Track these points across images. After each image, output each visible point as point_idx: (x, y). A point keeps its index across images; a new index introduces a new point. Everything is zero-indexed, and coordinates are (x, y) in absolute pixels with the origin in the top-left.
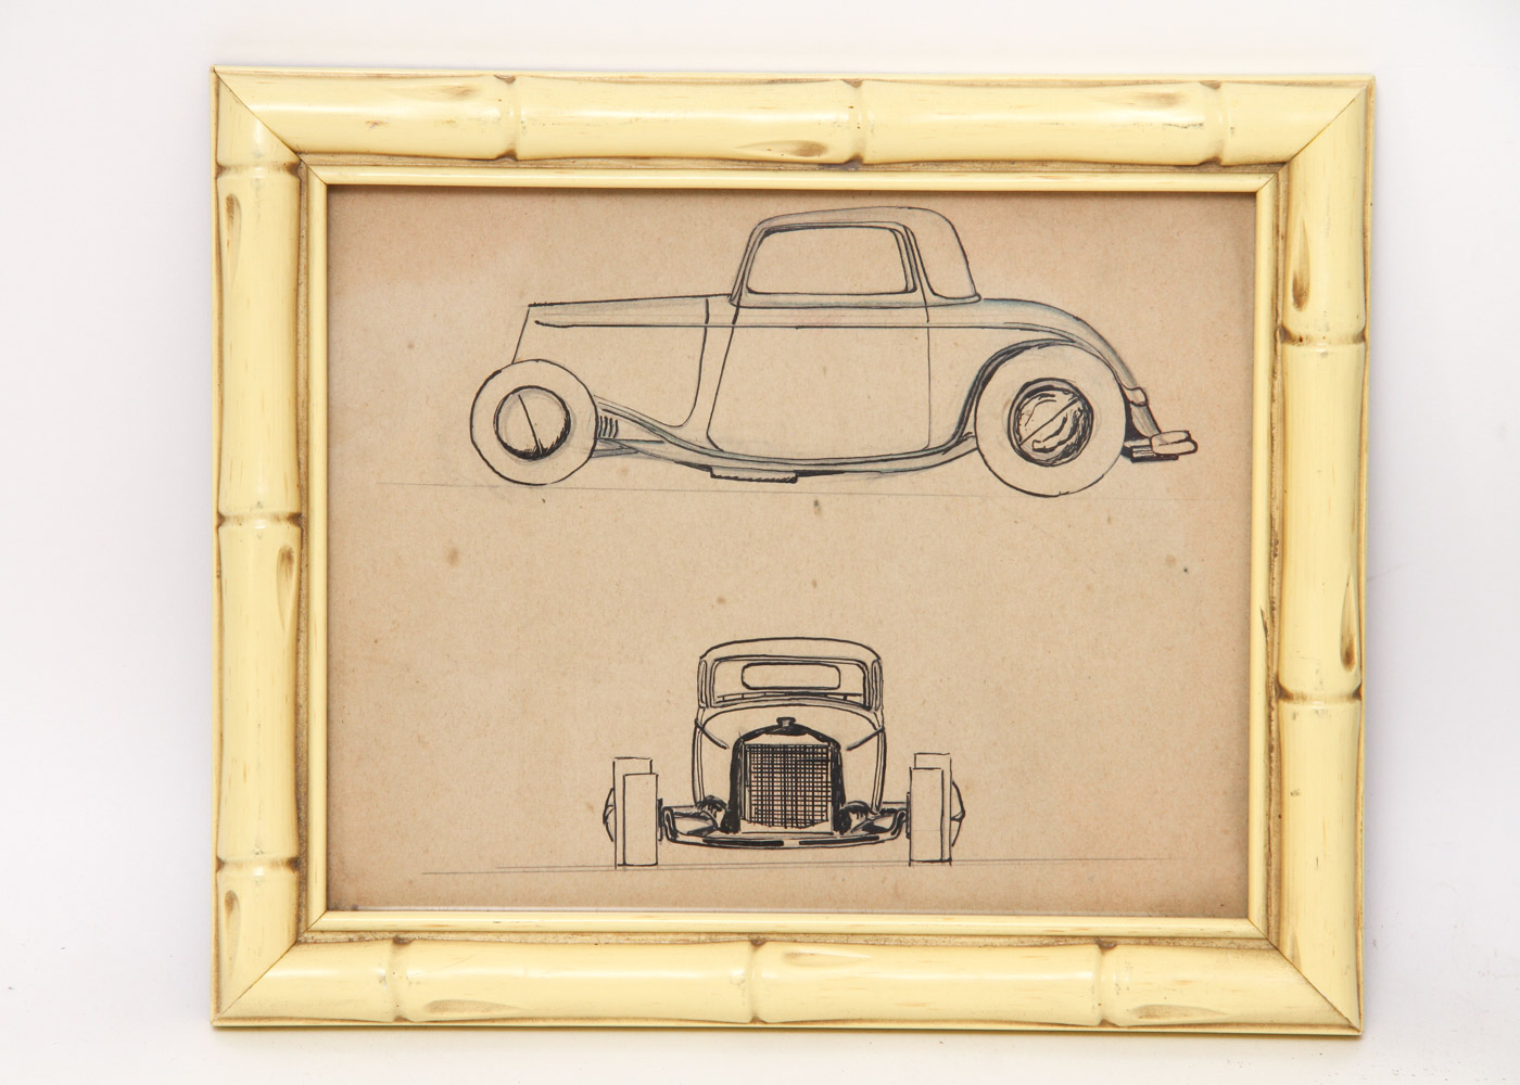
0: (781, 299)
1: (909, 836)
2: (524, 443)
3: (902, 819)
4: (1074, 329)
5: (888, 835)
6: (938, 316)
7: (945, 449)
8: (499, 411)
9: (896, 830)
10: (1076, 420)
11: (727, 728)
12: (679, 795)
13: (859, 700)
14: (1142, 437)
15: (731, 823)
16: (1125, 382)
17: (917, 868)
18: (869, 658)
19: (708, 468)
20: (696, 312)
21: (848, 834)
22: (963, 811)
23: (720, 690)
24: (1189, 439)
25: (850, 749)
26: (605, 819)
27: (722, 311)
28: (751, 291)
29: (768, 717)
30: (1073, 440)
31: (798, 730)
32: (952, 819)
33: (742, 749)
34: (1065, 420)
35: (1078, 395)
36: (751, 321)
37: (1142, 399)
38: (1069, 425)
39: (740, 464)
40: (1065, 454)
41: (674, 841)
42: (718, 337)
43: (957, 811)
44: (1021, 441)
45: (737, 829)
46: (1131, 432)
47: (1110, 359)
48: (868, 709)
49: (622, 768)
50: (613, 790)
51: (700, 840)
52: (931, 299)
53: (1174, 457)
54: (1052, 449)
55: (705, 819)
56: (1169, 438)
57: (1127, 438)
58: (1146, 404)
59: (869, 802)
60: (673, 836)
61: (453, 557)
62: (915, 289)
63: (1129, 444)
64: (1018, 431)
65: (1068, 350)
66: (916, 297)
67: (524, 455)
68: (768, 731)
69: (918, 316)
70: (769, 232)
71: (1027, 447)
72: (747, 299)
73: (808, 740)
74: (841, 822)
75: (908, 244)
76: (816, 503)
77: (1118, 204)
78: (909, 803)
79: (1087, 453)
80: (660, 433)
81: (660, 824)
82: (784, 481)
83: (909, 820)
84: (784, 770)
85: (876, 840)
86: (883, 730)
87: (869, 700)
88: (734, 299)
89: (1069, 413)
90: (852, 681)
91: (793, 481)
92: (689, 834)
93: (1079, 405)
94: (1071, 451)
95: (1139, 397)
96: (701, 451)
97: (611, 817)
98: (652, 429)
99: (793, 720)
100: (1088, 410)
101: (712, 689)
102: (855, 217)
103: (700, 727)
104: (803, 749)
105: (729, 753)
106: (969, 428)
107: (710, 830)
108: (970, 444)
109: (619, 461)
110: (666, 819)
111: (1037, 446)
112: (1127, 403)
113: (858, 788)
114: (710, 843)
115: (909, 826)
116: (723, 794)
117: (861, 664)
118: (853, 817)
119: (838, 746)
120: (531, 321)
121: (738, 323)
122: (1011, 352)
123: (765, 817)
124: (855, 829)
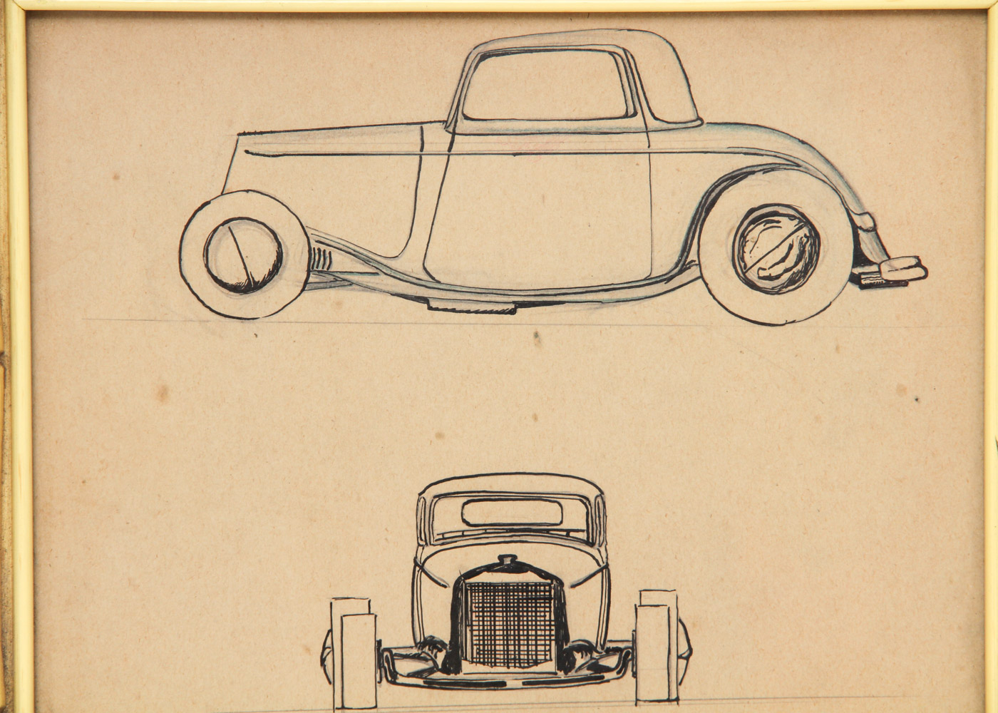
0: (498, 126)
1: (635, 675)
2: (236, 277)
3: (628, 657)
4: (799, 153)
5: (614, 674)
6: (659, 141)
7: (668, 278)
8: (208, 243)
9: (621, 668)
10: (802, 246)
11: (449, 565)
12: (399, 636)
13: (583, 536)
14: (871, 263)
15: (452, 664)
16: (853, 207)
17: (644, 708)
18: (592, 493)
19: (425, 300)
20: (410, 139)
21: (572, 674)
22: (690, 649)
23: (440, 526)
24: (919, 264)
25: (573, 586)
26: (323, 661)
27: (437, 138)
28: (467, 118)
29: (489, 555)
30: (800, 267)
31: (520, 567)
32: (679, 657)
33: (462, 588)
34: (791, 247)
35: (804, 221)
36: (467, 148)
37: (871, 224)
38: (795, 251)
39: (458, 296)
40: (792, 281)
41: (394, 682)
42: (433, 166)
43: (683, 649)
44: (746, 269)
45: (458, 669)
46: (860, 258)
47: (837, 183)
48: (592, 545)
49: (340, 608)
50: (331, 631)
51: (420, 682)
52: (652, 124)
53: (904, 283)
54: (778, 277)
55: (426, 660)
56: (897, 264)
57: (855, 264)
58: (874, 229)
59: (593, 641)
60: (393, 677)
61: (163, 394)
62: (635, 114)
63: (857, 271)
64: (742, 259)
65: (794, 175)
66: (637, 122)
67: (235, 289)
68: (489, 568)
69: (639, 141)
70: (484, 57)
71: (752, 275)
72: (463, 126)
73: (531, 577)
74: (565, 661)
75: (628, 67)
76: (536, 335)
77: (845, 23)
78: (634, 641)
79: (815, 280)
80: (375, 265)
81: (379, 665)
82: (503, 312)
83: (635, 658)
84: (506, 609)
85: (600, 680)
86: (607, 567)
87: (593, 536)
88: (450, 125)
89: (795, 239)
90: (575, 517)
91: (512, 312)
92: (409, 675)
93: (805, 231)
94: (797, 280)
95: (866, 222)
96: (417, 282)
97: (329, 662)
98: (367, 261)
99: (514, 557)
100: (815, 236)
101: (431, 526)
102: (574, 40)
103: (419, 566)
104: (526, 587)
105: (450, 591)
106: (693, 256)
107: (431, 671)
108: (694, 272)
109: (332, 293)
110: (385, 661)
111: (762, 273)
112: (855, 229)
113: (582, 627)
114: (431, 684)
115: (635, 665)
116: (444, 635)
117: (584, 499)
118: (578, 656)
119: (561, 584)
120: (240, 150)
121: (454, 150)
122: (735, 178)
123: (487, 657)
124: (580, 668)
